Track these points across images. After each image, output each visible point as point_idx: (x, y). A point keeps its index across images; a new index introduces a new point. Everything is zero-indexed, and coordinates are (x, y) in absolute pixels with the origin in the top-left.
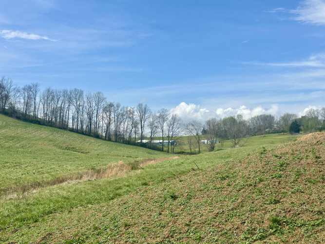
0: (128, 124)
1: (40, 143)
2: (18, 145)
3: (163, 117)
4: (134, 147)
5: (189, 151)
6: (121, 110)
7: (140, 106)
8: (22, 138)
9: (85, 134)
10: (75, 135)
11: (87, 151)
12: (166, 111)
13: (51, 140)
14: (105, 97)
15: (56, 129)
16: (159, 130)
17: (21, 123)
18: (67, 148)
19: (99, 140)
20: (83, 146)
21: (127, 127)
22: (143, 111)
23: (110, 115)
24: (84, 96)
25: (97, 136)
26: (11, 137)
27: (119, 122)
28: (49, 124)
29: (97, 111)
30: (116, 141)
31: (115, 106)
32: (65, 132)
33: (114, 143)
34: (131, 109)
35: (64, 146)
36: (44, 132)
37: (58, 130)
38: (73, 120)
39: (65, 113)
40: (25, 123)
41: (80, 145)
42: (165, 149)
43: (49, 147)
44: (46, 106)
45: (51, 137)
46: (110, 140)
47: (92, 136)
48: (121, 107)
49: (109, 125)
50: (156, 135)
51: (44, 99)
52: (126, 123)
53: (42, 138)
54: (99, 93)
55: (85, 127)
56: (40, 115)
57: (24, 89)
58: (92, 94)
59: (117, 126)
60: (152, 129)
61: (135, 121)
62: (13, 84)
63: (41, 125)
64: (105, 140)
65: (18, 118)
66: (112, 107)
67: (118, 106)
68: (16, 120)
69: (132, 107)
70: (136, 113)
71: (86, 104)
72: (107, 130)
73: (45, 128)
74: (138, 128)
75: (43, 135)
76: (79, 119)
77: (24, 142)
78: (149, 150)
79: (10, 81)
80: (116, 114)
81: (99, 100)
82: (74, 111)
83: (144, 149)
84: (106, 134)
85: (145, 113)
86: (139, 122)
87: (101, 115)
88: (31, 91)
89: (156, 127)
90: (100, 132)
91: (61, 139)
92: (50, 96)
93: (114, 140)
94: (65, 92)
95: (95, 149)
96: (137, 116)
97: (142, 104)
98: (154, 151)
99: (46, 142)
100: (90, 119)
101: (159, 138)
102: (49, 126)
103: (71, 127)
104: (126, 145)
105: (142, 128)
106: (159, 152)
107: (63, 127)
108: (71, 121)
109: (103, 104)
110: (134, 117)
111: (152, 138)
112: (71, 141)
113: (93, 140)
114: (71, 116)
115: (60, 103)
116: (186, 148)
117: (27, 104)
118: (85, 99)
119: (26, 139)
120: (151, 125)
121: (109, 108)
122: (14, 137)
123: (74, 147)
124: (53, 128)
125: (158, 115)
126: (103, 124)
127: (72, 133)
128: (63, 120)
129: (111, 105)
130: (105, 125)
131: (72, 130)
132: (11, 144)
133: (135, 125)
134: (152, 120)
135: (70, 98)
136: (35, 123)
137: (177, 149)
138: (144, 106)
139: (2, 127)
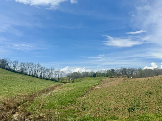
0: (48, 74)
2: (12, 80)
3: (59, 72)
4: (49, 81)
5: (66, 82)
6: (46, 69)
7: (52, 68)
9: (33, 77)
10: (30, 77)
11: (35, 82)
12: (60, 70)
16: (57, 75)
17: (12, 73)
18: (29, 81)
19: (38, 79)
22: (52, 70)
23: (42, 71)
24: (34, 65)
25: (37, 77)
27: (44, 73)
28: (22, 73)
31: (44, 68)
33: (43, 79)
35: (27, 80)
36: (20, 76)
37: (25, 75)
38: (30, 72)
39: (27, 70)
41: (33, 80)
42: (59, 81)
43: (23, 80)
44: (21, 68)
45: (23, 77)
46: (41, 78)
47: (36, 77)
49: (41, 74)
51: (20, 65)
52: (47, 73)
53: (20, 78)
54: (39, 64)
55: (33, 74)
57: (14, 62)
58: (36, 64)
59: (44, 75)
64: (40, 78)
65: (11, 71)
68: (11, 72)
70: (50, 70)
71: (34, 67)
73: (20, 74)
76: (32, 72)
77: (14, 79)
78: (54, 82)
79: (9, 59)
80: (44, 70)
82: (30, 69)
85: (53, 70)
87: (39, 70)
88: (16, 62)
91: (26, 78)
92: (22, 64)
94: (27, 63)
95: (38, 81)
96: (50, 72)
98: (56, 82)
100: (35, 72)
101: (57, 78)
103: (29, 74)
108: (29, 72)
109: (40, 67)
111: (55, 78)
113: (36, 78)
114: (29, 71)
115: (25, 67)
116: (65, 81)
117: (14, 67)
119: (15, 78)
120: (55, 74)
121: (41, 69)
122: (11, 77)
123: (31, 80)
125: (57, 71)
126: (39, 73)
128: (26, 72)
129: (42, 68)
131: (29, 75)
133: (50, 74)
134: (55, 72)
135: (29, 65)
137: (63, 81)
138: (53, 68)
139: (6, 74)
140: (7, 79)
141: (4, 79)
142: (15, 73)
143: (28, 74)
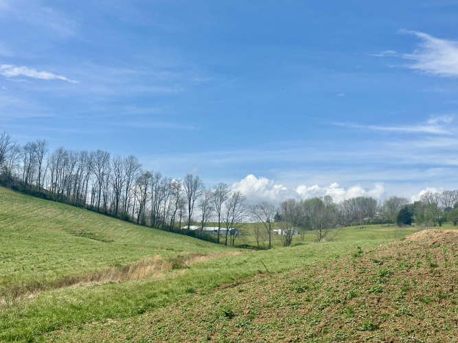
0: (171, 203)
1: (44, 225)
2: (12, 227)
3: (220, 195)
4: (179, 235)
5: (256, 244)
6: (162, 183)
7: (189, 177)
8: (19, 218)
9: (109, 215)
10: (95, 215)
11: (111, 239)
12: (226, 186)
13: (59, 222)
14: (140, 163)
15: (67, 206)
16: (215, 213)
17: (18, 195)
18: (83, 234)
20: (105, 232)
21: (169, 206)
22: (193, 185)
23: (146, 189)
24: (111, 161)
25: (126, 218)
26: (2, 215)
27: (157, 200)
28: (60, 199)
29: (128, 183)
30: (152, 226)
31: (154, 176)
32: (81, 210)
33: (150, 229)
34: (177, 182)
35: (78, 230)
36: (51, 210)
37: (71, 207)
38: (93, 194)
39: (82, 184)
40: (25, 196)
41: (102, 230)
42: (221, 240)
43: (56, 232)
44: (55, 173)
45: (60, 217)
46: (144, 224)
47: (119, 218)
48: (162, 179)
49: (143, 203)
50: (210, 220)
51: (53, 162)
52: (168, 202)
53: (47, 219)
54: (132, 158)
55: (109, 205)
56: (47, 185)
57: (26, 148)
58: (122, 158)
59: (155, 206)
60: (204, 210)
61: (180, 199)
62: (10, 140)
63: (47, 199)
64: (138, 224)
65: (15, 189)
66: (149, 177)
67: (158, 177)
68: (12, 192)
69: (178, 179)
70: (182, 188)
71: (112, 173)
72: (140, 210)
73: (52, 205)
74: (185, 209)
75: (48, 214)
76: (102, 193)
77: (21, 224)
79: (6, 135)
80: (154, 188)
81: (132, 166)
82: (95, 181)
83: (192, 238)
84: (139, 217)
85: (195, 189)
86: (187, 200)
87: (134, 188)
88: (35, 150)
89: (210, 208)
90: (130, 212)
91: (74, 221)
92: (62, 159)
93: (149, 224)
94: (84, 154)
95: (123, 236)
97: (191, 176)
98: (205, 242)
99: (52, 224)
100: (118, 193)
101: (214, 225)
102: (58, 201)
103: (89, 204)
104: (167, 233)
105: (190, 209)
106: (213, 244)
107: (79, 203)
108: (89, 196)
109: (137, 173)
110: (180, 193)
111: (203, 224)
112: (88, 224)
113: (119, 223)
114: (90, 189)
115: (76, 169)
116: (251, 240)
117: (29, 170)
118: (112, 166)
119: (24, 218)
120: (204, 205)
121: (145, 179)
122: (7, 216)
123: (93, 232)
124: (65, 205)
125: (214, 191)
126: (135, 201)
127: (90, 212)
128: (78, 194)
129: (148, 175)
130: (138, 203)
131: (91, 208)
133: (180, 204)
135: (90, 163)
136: (38, 197)
137: (238, 241)
138: (194, 178)
142: (28, 198)
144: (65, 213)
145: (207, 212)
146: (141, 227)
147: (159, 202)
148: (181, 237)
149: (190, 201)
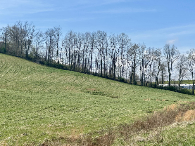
1: (67, 88)
2: (46, 90)
4: (163, 90)
6: (147, 52)
7: (167, 46)
8: (49, 83)
9: (110, 79)
10: (100, 79)
11: (116, 96)
13: (77, 85)
14: (129, 38)
15: (79, 73)
16: (188, 72)
17: (45, 68)
18: (95, 93)
19: (125, 85)
20: (110, 91)
21: (153, 69)
22: (170, 52)
23: (135, 57)
24: (108, 38)
25: (122, 80)
26: (38, 82)
27: (143, 63)
28: (73, 68)
29: (122, 54)
30: (142, 85)
31: (140, 47)
32: (90, 76)
33: (141, 87)
34: (158, 51)
35: (91, 90)
36: (69, 77)
37: (82, 74)
38: (97, 63)
39: (88, 57)
40: (49, 68)
41: (108, 90)
44: (68, 50)
45: (76, 82)
46: (135, 84)
47: (117, 80)
48: (146, 49)
49: (134, 68)
51: (66, 42)
53: (67, 83)
54: (123, 35)
55: (108, 71)
57: (46, 34)
58: (116, 36)
59: (142, 69)
60: (181, 70)
61: (161, 63)
62: (35, 28)
63: (64, 69)
64: (131, 83)
65: (42, 63)
66: (136, 48)
67: (143, 48)
68: (40, 66)
70: (163, 55)
71: (109, 47)
72: (132, 74)
73: (69, 73)
74: (165, 70)
75: (68, 80)
77: (52, 87)
78: (179, 94)
80: (141, 56)
81: (123, 41)
82: (97, 54)
83: (174, 92)
85: (172, 54)
86: (166, 64)
87: (126, 57)
89: (185, 69)
90: (125, 77)
91: (87, 84)
92: (72, 39)
93: (140, 84)
94: (88, 34)
95: (124, 93)
96: (164, 59)
97: (169, 45)
98: (184, 95)
99: (73, 87)
100: (115, 62)
101: (188, 82)
102: (72, 70)
103: (95, 72)
104: (154, 89)
105: (169, 70)
106: (190, 96)
107: (86, 71)
108: (94, 65)
109: (127, 46)
110: (161, 59)
112: (97, 85)
113: (119, 84)
115: (82, 46)
117: (50, 49)
118: (109, 42)
119: (53, 84)
120: (180, 68)
121: (134, 50)
123: (102, 91)
124: (77, 72)
125: (187, 55)
126: (128, 67)
127: (96, 77)
128: (86, 64)
129: (136, 47)
130: (131, 69)
131: (95, 75)
132: (40, 90)
134: (180, 61)
135: (93, 41)
136: (58, 68)
138: (171, 47)
139: (28, 73)
140: (31, 87)
141: (23, 89)
142: (52, 69)
143: (93, 70)
144: (79, 79)
145: (183, 72)
146: (135, 86)
147: (146, 67)
148: (165, 92)
149: (169, 64)
